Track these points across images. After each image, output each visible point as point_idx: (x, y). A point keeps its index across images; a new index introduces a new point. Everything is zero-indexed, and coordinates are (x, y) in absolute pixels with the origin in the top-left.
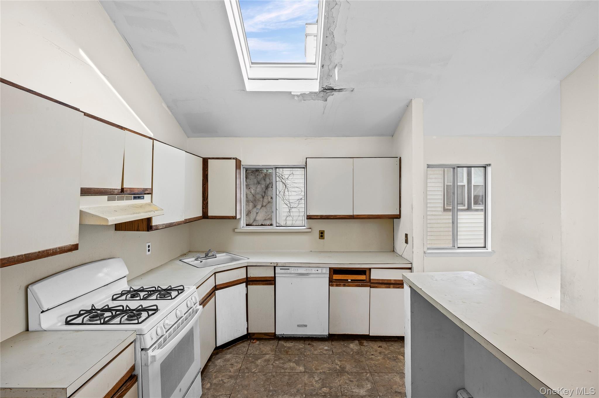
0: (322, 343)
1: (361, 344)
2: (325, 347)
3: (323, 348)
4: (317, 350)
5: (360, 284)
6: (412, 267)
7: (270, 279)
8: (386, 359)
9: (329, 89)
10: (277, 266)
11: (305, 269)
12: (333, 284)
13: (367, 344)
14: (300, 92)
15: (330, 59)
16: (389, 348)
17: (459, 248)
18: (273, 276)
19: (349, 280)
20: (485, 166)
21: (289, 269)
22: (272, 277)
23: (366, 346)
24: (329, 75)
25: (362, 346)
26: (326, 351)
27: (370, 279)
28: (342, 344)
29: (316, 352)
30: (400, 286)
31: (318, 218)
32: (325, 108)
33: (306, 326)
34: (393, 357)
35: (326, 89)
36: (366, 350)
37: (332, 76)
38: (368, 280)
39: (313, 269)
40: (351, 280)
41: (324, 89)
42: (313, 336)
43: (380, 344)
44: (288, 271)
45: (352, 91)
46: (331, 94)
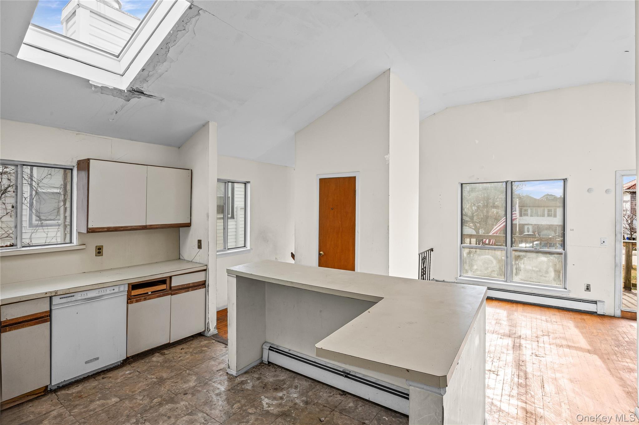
0: (119, 371)
1: (163, 354)
2: (127, 371)
3: (124, 374)
4: (119, 378)
5: (162, 294)
6: (207, 269)
7: (43, 315)
8: (194, 355)
9: (138, 92)
10: (56, 295)
11: (97, 291)
12: (133, 301)
13: (169, 352)
14: (102, 84)
15: (154, 67)
16: (191, 347)
17: (228, 249)
18: (47, 310)
19: (149, 293)
20: (245, 182)
21: (73, 296)
22: (46, 312)
23: (169, 353)
24: (145, 80)
25: (165, 355)
26: (130, 374)
27: (171, 287)
28: (143, 362)
29: (119, 381)
30: (198, 287)
31: (105, 230)
32: (123, 107)
33: (97, 359)
34: (198, 351)
35: (135, 90)
36: (171, 356)
37: (148, 81)
38: (168, 288)
39: (108, 289)
40: (152, 292)
41: (132, 90)
42: (103, 369)
43: (181, 347)
44: (73, 299)
45: (162, 100)
46: (138, 97)
